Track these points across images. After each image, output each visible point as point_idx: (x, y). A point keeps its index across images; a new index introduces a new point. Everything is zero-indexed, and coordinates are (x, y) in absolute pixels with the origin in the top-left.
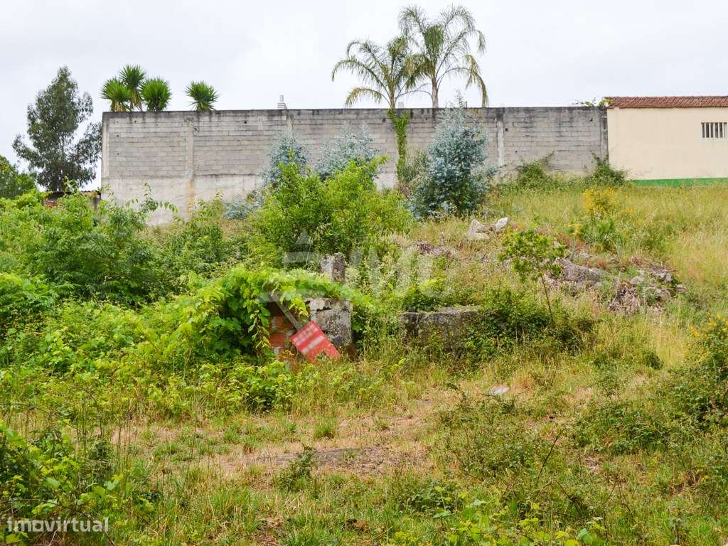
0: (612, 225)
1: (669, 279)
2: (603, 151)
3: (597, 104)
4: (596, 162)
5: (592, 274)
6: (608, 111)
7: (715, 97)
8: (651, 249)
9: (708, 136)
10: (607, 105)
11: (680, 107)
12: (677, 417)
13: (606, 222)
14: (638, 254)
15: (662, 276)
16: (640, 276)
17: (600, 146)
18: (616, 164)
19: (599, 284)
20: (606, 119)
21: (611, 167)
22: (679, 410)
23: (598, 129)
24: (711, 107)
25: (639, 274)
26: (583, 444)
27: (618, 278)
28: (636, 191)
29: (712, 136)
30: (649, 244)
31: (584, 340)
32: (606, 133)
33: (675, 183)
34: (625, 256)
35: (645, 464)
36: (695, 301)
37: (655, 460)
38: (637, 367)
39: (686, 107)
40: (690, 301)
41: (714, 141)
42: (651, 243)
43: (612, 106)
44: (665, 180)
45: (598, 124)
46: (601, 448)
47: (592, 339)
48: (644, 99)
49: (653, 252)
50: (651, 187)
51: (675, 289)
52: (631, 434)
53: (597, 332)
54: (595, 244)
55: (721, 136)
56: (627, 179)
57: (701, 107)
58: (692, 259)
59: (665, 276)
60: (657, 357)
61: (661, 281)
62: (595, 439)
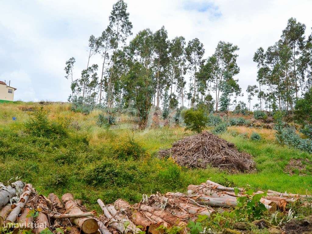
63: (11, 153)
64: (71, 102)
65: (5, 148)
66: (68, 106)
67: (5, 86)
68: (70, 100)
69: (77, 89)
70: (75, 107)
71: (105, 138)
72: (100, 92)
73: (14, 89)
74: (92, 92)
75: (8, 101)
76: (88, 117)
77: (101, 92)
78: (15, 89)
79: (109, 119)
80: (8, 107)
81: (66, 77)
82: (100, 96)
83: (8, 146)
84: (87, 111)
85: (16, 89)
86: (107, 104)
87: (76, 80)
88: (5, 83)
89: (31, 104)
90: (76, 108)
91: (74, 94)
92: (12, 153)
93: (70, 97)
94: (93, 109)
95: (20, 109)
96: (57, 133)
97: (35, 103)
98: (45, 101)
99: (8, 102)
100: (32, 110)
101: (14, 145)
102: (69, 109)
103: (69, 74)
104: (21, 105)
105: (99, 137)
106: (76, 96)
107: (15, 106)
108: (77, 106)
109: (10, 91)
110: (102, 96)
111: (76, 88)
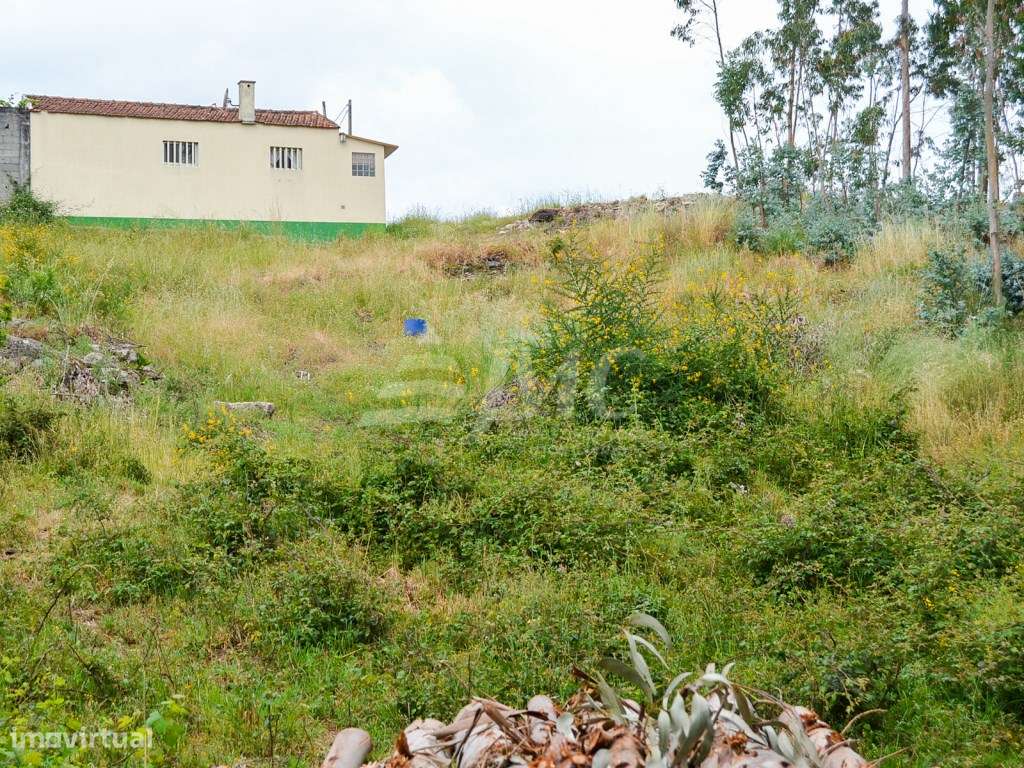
0: (51, 276)
1: (133, 357)
2: (22, 173)
3: (15, 104)
4: (12, 187)
5: (28, 347)
6: (32, 115)
7: (183, 106)
8: (105, 314)
9: (172, 160)
10: (30, 106)
11: (135, 117)
12: (200, 551)
13: (43, 274)
14: (89, 321)
15: (124, 352)
16: (95, 353)
17: (19, 164)
18: (41, 191)
19: (38, 362)
20: (28, 127)
21: (34, 197)
22: (201, 540)
23: (16, 140)
24: (177, 119)
25: (92, 350)
26: (68, 590)
27: (67, 354)
28: (71, 232)
29: (177, 161)
30: (103, 308)
31: (41, 441)
32: (28, 147)
33: (126, 223)
34: (69, 325)
35: (161, 618)
36: (176, 389)
37: (177, 612)
38: (118, 481)
39: (142, 118)
40: (169, 388)
41: (181, 168)
42: (106, 306)
43: (37, 109)
44: (110, 219)
45: (17, 133)
46: (96, 596)
47: (50, 441)
48: (83, 102)
49: (109, 318)
50: (91, 227)
51: (142, 372)
52: (138, 575)
53: (57, 430)
54: (26, 304)
55: (190, 162)
56: (56, 214)
57: (164, 119)
58: (160, 331)
59: (128, 353)
60: (143, 467)
61: (123, 360)
62: (85, 582)
63: (489, 531)
64: (727, 188)
65: (451, 504)
66: (708, 219)
67: (332, 135)
68: (720, 177)
69: (759, 101)
70: (754, 218)
71: (995, 409)
72: (898, 99)
73: (382, 151)
74: (854, 109)
75: (361, 227)
76: (850, 279)
77: (907, 103)
78: (389, 149)
79: (1005, 278)
80: (364, 262)
81: (680, 33)
82: (900, 126)
83: (466, 491)
84: (839, 238)
85: (395, 148)
86: (961, 176)
87: (749, 45)
88: (325, 118)
89: (485, 229)
90: (766, 226)
91: (738, 135)
92: (500, 529)
93: (720, 156)
94: (874, 221)
95: (432, 266)
96: (719, 398)
97: (507, 221)
98: (564, 203)
99: (355, 230)
100: (500, 268)
101: (501, 485)
102: (720, 235)
103: (694, 12)
104: (434, 245)
105: (956, 403)
106: (757, 151)
107: (403, 249)
108: (765, 213)
109: (364, 161)
110: (913, 129)
111: (753, 94)
